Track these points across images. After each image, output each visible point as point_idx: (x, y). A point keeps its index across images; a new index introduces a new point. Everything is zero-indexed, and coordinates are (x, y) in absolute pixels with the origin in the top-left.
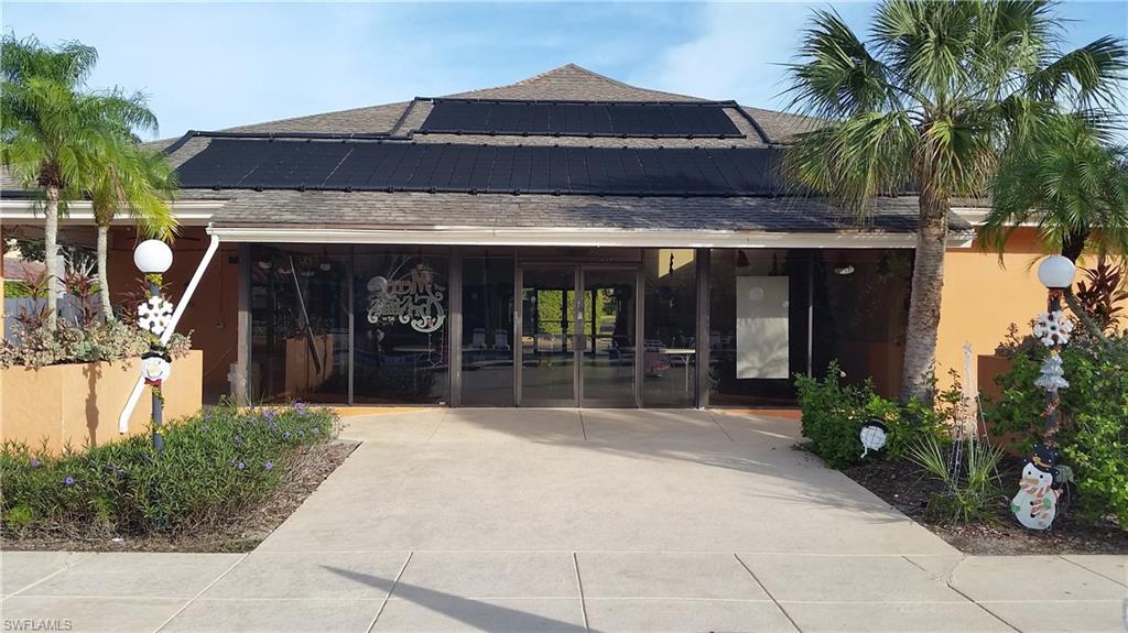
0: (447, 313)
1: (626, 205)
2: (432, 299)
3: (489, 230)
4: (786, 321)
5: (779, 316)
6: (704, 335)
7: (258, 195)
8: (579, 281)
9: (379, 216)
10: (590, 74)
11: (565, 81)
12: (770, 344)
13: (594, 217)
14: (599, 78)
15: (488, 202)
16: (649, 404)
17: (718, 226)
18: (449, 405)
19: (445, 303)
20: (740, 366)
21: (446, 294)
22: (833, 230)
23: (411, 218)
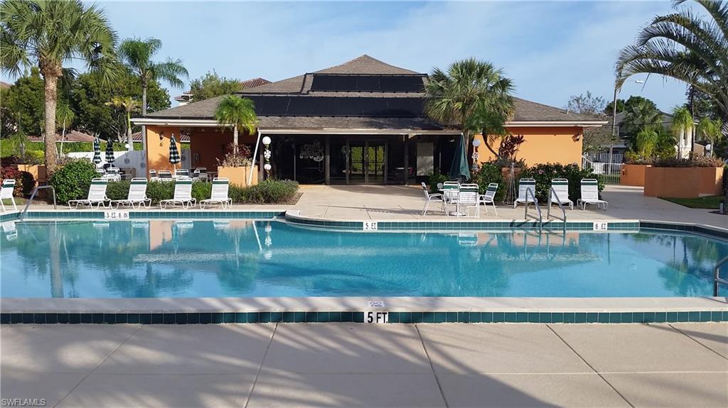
0: (325, 155)
1: (381, 121)
2: (320, 150)
3: (339, 130)
4: (432, 157)
5: (431, 155)
6: (407, 162)
7: (267, 118)
8: (367, 144)
9: (306, 125)
10: (373, 59)
11: (363, 63)
12: (428, 164)
13: (371, 125)
14: (377, 61)
15: (338, 120)
16: (389, 184)
17: (408, 128)
18: (326, 184)
19: (324, 152)
20: (418, 172)
21: (325, 149)
22: (442, 129)
23: (316, 126)
